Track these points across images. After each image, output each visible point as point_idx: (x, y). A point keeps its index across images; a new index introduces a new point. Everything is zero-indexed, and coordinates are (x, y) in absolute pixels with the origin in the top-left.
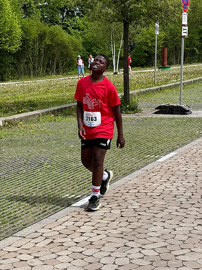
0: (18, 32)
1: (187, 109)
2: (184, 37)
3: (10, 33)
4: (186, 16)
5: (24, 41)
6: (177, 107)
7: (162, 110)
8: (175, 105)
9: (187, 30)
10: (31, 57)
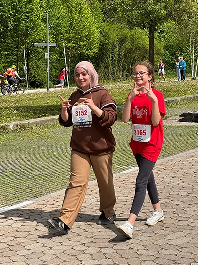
0: (97, 36)
3: (88, 37)
5: (103, 45)
7: (186, 117)
10: (110, 61)
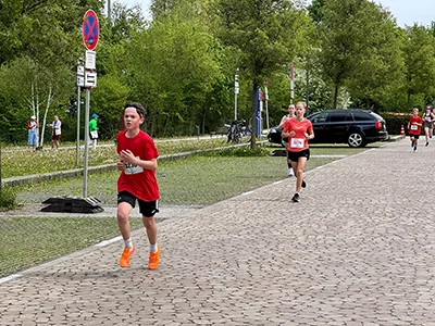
1: (94, 204)
2: (89, 88)
4: (94, 57)
6: (78, 200)
7: (54, 205)
8: (75, 198)
9: (95, 79)
